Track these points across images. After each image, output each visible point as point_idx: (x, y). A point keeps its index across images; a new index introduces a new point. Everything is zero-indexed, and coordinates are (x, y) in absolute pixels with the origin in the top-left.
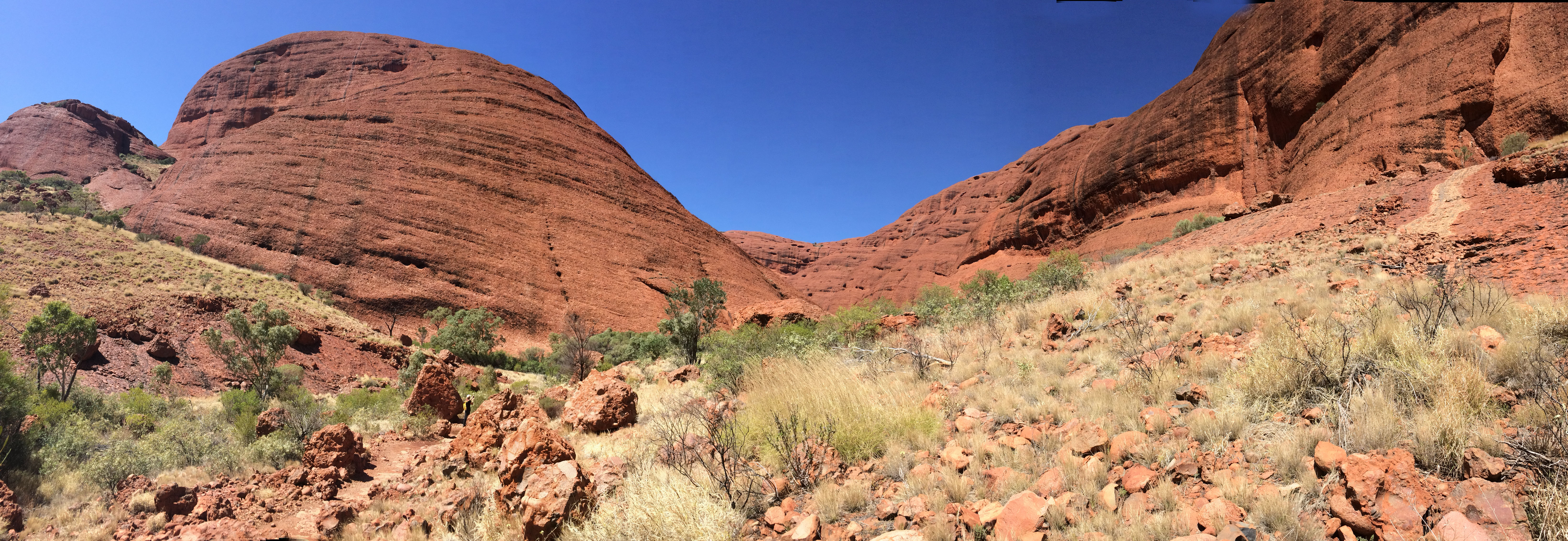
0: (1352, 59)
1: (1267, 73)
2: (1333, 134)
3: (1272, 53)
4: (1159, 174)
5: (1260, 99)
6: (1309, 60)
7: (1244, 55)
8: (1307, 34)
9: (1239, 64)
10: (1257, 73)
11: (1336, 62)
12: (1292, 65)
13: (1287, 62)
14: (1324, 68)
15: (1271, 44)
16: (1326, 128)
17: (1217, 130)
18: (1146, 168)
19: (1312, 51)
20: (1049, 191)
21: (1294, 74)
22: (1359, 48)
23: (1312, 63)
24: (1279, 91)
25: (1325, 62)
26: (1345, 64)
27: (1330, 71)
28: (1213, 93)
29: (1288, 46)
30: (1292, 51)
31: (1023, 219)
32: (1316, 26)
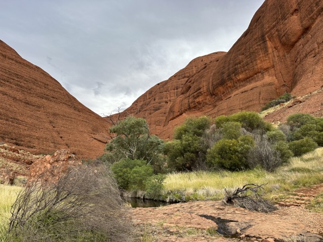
0: (313, 15)
1: (277, 30)
2: (311, 51)
3: (278, 23)
4: (241, 76)
5: (277, 40)
6: (294, 21)
7: (266, 26)
8: (292, 10)
9: (265, 30)
10: (273, 31)
11: (306, 18)
12: (288, 25)
13: (285, 24)
14: (302, 22)
15: (277, 19)
16: (307, 48)
17: (261, 56)
18: (235, 75)
19: (295, 17)
20: (200, 89)
21: (289, 28)
22: (316, 10)
23: (296, 21)
24: (284, 36)
25: (301, 20)
26: (311, 18)
27: (304, 22)
28: (257, 43)
29: (284, 18)
30: (286, 19)
31: (190, 100)
32: (295, 7)
